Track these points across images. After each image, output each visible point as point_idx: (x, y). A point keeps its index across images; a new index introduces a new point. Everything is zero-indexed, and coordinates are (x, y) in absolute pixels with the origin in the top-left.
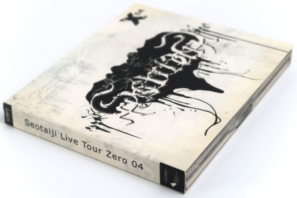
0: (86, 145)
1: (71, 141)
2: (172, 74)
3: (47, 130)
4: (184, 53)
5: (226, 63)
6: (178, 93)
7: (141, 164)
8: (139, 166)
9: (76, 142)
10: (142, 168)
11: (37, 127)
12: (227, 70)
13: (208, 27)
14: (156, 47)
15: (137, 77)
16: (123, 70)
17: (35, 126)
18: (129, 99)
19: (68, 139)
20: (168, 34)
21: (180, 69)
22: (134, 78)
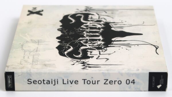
0: (86, 81)
1: (72, 83)
2: (100, 33)
3: (49, 82)
4: (93, 22)
5: (126, 21)
6: (116, 40)
7: (134, 80)
8: (131, 82)
9: (76, 82)
10: (134, 83)
11: (40, 82)
12: (131, 24)
13: (91, 8)
14: (71, 23)
15: (80, 39)
16: (66, 38)
17: (37, 82)
18: (90, 50)
19: (69, 82)
20: (70, 15)
21: (102, 30)
22: (78, 39)
